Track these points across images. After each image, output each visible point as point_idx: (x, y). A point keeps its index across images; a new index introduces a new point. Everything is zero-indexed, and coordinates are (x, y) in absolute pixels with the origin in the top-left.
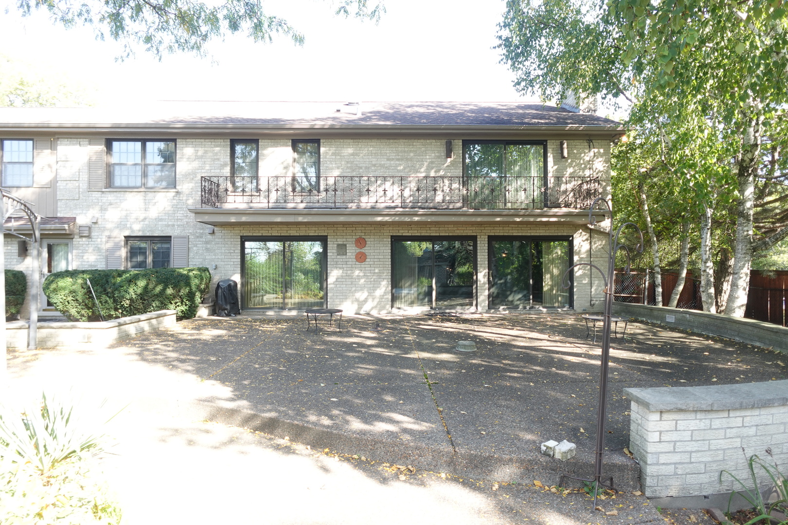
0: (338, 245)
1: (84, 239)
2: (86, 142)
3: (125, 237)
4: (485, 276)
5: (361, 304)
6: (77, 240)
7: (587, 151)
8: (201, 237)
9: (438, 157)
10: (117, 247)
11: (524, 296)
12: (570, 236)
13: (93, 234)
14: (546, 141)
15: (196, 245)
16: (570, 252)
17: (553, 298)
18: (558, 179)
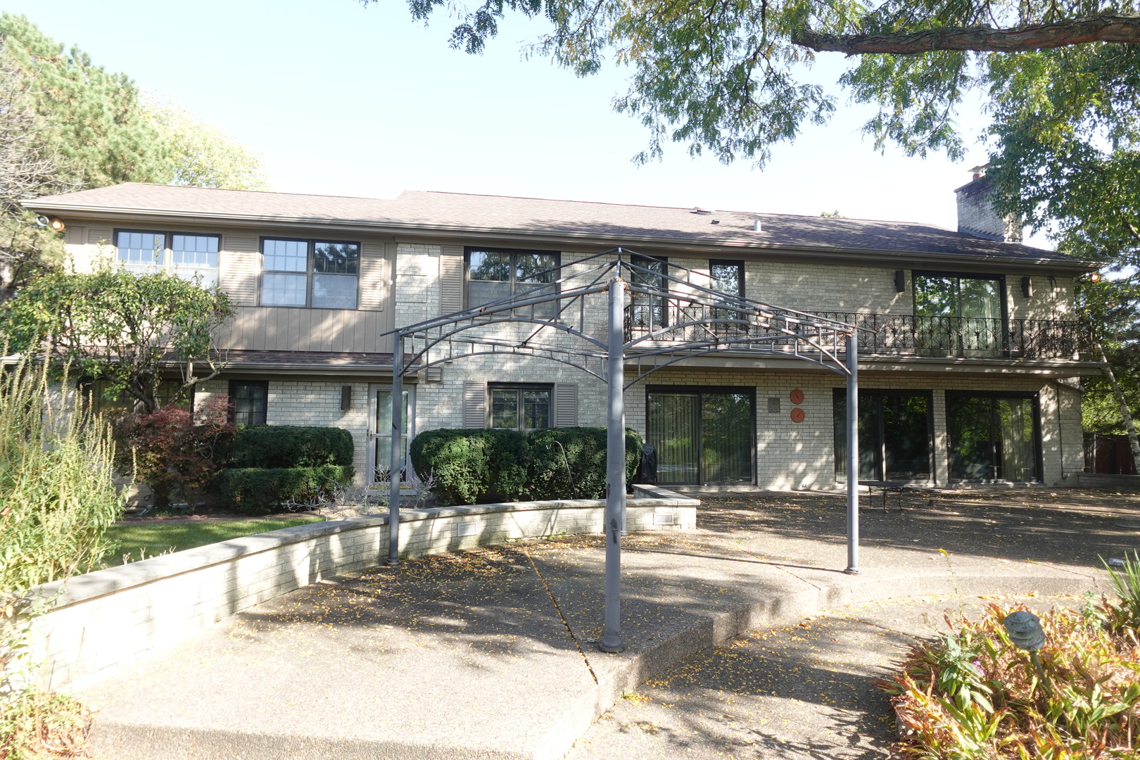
0: (770, 399)
1: (433, 386)
2: (437, 249)
3: (489, 383)
4: (943, 440)
5: (799, 478)
6: (423, 387)
7: (1048, 290)
8: (594, 386)
9: (886, 290)
10: (477, 399)
11: (987, 467)
12: (1035, 393)
13: (445, 378)
14: (1004, 276)
15: (587, 397)
16: (1037, 412)
17: (1017, 469)
18: (1020, 321)
